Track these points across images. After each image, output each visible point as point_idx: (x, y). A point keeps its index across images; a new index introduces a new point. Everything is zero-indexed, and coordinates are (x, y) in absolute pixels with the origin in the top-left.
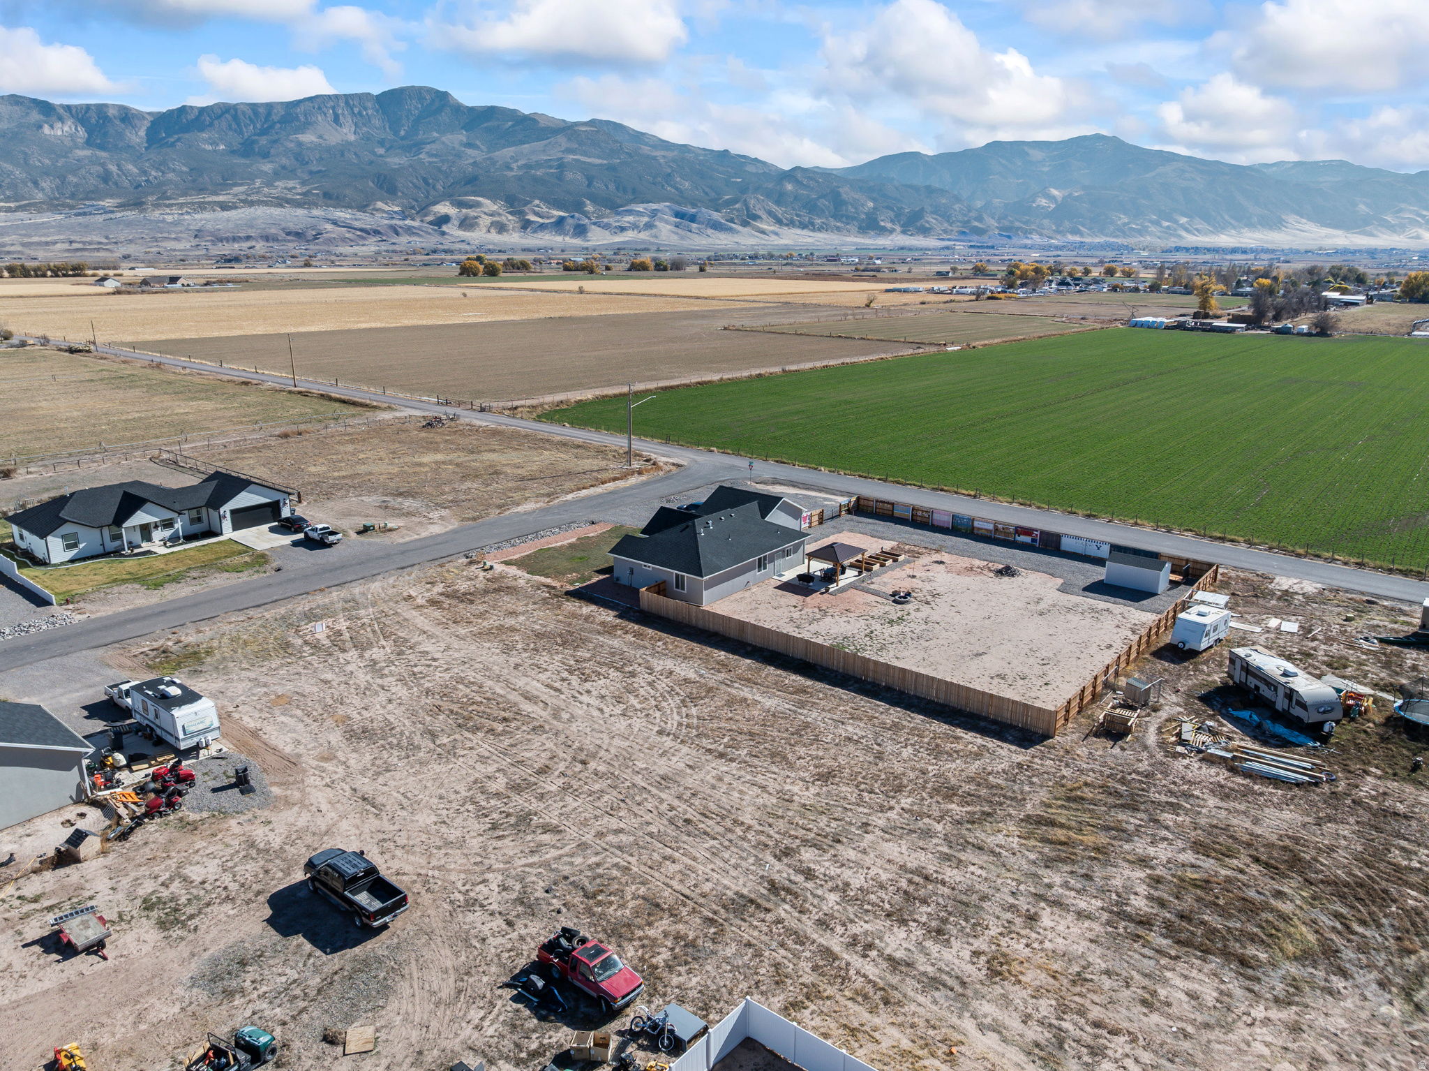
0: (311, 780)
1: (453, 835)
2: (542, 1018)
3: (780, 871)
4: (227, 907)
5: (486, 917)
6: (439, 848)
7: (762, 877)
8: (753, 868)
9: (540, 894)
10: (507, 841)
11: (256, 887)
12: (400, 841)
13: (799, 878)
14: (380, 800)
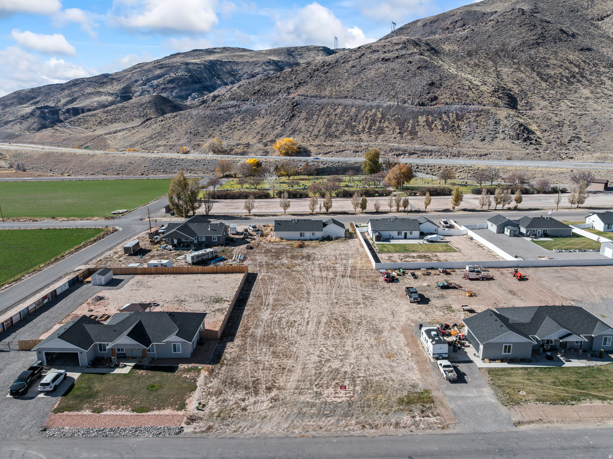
4: (437, 305)
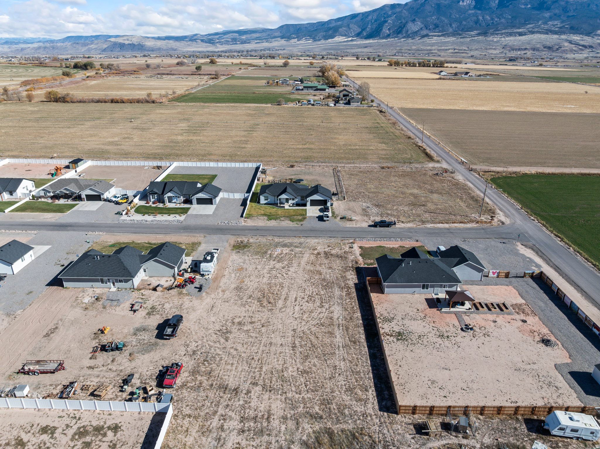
0: (213, 296)
1: (211, 326)
2: (156, 378)
3: (245, 387)
4: (159, 317)
5: (184, 350)
6: (204, 328)
7: (239, 385)
8: (242, 381)
9: (199, 353)
10: (215, 336)
11: (168, 315)
12: (201, 322)
13: (244, 392)
14: (214, 309)
